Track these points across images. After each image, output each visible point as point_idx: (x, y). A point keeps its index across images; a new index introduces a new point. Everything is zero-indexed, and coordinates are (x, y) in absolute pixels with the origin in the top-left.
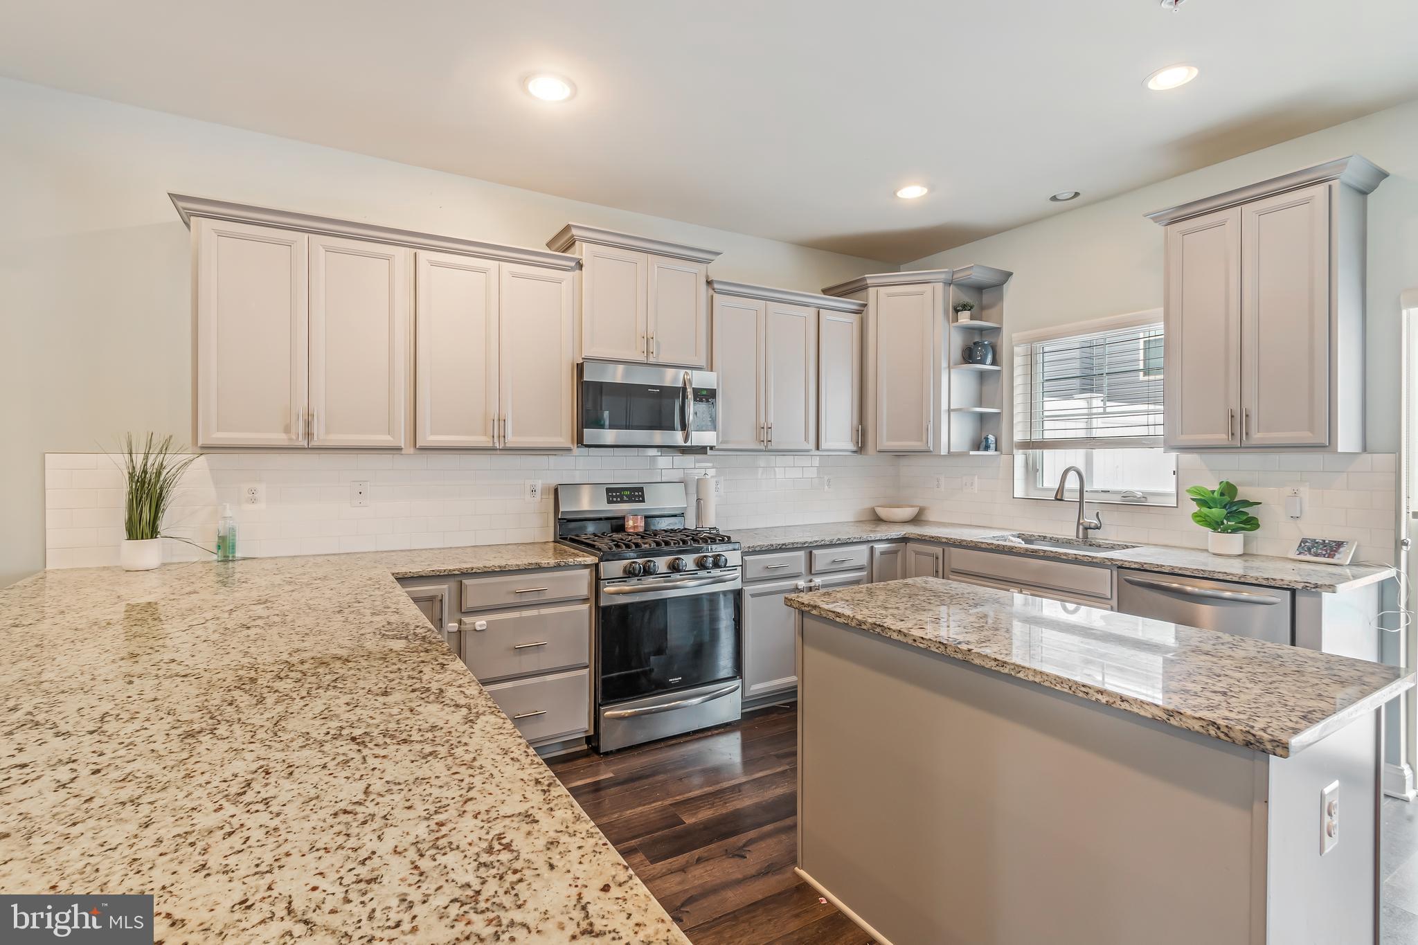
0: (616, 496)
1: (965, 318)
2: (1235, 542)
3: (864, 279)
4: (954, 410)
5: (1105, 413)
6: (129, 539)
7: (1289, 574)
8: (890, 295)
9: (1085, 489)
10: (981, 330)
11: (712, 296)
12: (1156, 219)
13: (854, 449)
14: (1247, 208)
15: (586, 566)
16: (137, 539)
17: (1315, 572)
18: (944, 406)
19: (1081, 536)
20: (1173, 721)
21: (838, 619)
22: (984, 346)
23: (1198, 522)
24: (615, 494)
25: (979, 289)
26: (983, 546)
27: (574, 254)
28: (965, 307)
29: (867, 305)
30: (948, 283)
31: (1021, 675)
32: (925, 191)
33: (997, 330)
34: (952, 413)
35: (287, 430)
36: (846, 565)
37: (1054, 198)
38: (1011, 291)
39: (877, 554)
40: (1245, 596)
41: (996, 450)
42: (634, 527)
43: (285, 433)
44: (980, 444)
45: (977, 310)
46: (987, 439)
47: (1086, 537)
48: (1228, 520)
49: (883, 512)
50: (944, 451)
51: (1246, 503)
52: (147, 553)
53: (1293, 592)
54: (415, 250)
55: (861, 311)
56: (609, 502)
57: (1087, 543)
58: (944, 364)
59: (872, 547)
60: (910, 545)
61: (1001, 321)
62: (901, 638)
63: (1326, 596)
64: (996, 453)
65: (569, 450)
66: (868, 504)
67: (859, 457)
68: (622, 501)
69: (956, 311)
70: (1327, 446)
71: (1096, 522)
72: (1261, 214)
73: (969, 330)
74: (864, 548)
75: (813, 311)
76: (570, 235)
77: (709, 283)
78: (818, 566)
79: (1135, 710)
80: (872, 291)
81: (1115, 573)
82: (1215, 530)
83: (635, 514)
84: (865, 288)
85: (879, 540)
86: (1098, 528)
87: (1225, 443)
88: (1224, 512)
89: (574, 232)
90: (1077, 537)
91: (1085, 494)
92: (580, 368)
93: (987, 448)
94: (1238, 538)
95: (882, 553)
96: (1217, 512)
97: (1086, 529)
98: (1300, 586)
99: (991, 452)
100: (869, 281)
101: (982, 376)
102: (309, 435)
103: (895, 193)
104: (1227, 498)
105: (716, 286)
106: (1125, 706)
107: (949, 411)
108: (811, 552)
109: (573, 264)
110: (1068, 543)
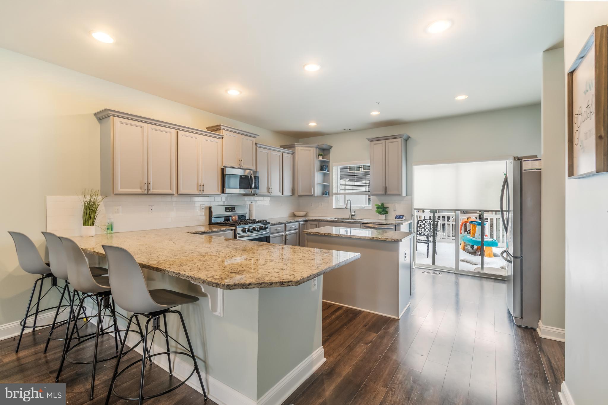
0: (228, 210)
1: (321, 158)
2: (383, 217)
3: (295, 145)
4: (318, 184)
5: (355, 185)
6: (84, 226)
7: (394, 222)
8: (301, 150)
9: (352, 205)
10: (324, 161)
11: (256, 148)
12: (368, 140)
13: (291, 194)
14: (386, 141)
15: (232, 230)
16: (89, 226)
17: (399, 221)
18: (316, 183)
19: (351, 217)
20: (387, 240)
21: (319, 234)
22: (326, 166)
23: (377, 212)
24: (228, 209)
25: (323, 150)
26: (330, 221)
27: (220, 133)
28: (321, 155)
29: (294, 152)
30: (317, 148)
31: (361, 238)
32: (316, 124)
33: (329, 162)
34: (318, 185)
35: (141, 188)
36: (293, 228)
37: (345, 130)
38: (332, 151)
39: (301, 225)
40: (386, 227)
41: (328, 195)
42: (235, 219)
43: (140, 189)
44: (324, 193)
45: (324, 156)
46: (326, 192)
47: (352, 218)
48: (383, 212)
49: (297, 213)
50: (316, 196)
51: (386, 208)
52: (91, 230)
53: (396, 225)
54: (177, 130)
55: (293, 154)
56: (226, 211)
57: (352, 219)
58: (316, 171)
59: (299, 223)
60: (309, 222)
61: (329, 159)
62: (335, 235)
63: (401, 226)
64: (328, 196)
65: (220, 194)
66: (292, 211)
67: (292, 197)
68: (229, 211)
69: (319, 156)
70: (400, 195)
71: (354, 214)
72: (389, 142)
73: (321, 161)
74: (298, 223)
75: (281, 153)
76: (220, 127)
77: (256, 144)
78: (287, 229)
79: (381, 240)
80: (296, 148)
81: (361, 225)
82: (380, 214)
83: (235, 215)
84: (295, 147)
85: (301, 221)
86: (354, 215)
87: (382, 194)
88: (382, 210)
89: (221, 127)
90: (350, 218)
91: (352, 207)
92: (223, 170)
93: (326, 195)
94: (385, 215)
95: (302, 225)
96: (381, 210)
97: (352, 216)
98: (397, 224)
99: (327, 196)
100: (296, 145)
101: (324, 174)
102: (149, 190)
103: (308, 124)
104: (382, 207)
105: (258, 145)
106: (380, 239)
107: (317, 184)
108: (285, 225)
109: (221, 137)
110: (348, 219)
